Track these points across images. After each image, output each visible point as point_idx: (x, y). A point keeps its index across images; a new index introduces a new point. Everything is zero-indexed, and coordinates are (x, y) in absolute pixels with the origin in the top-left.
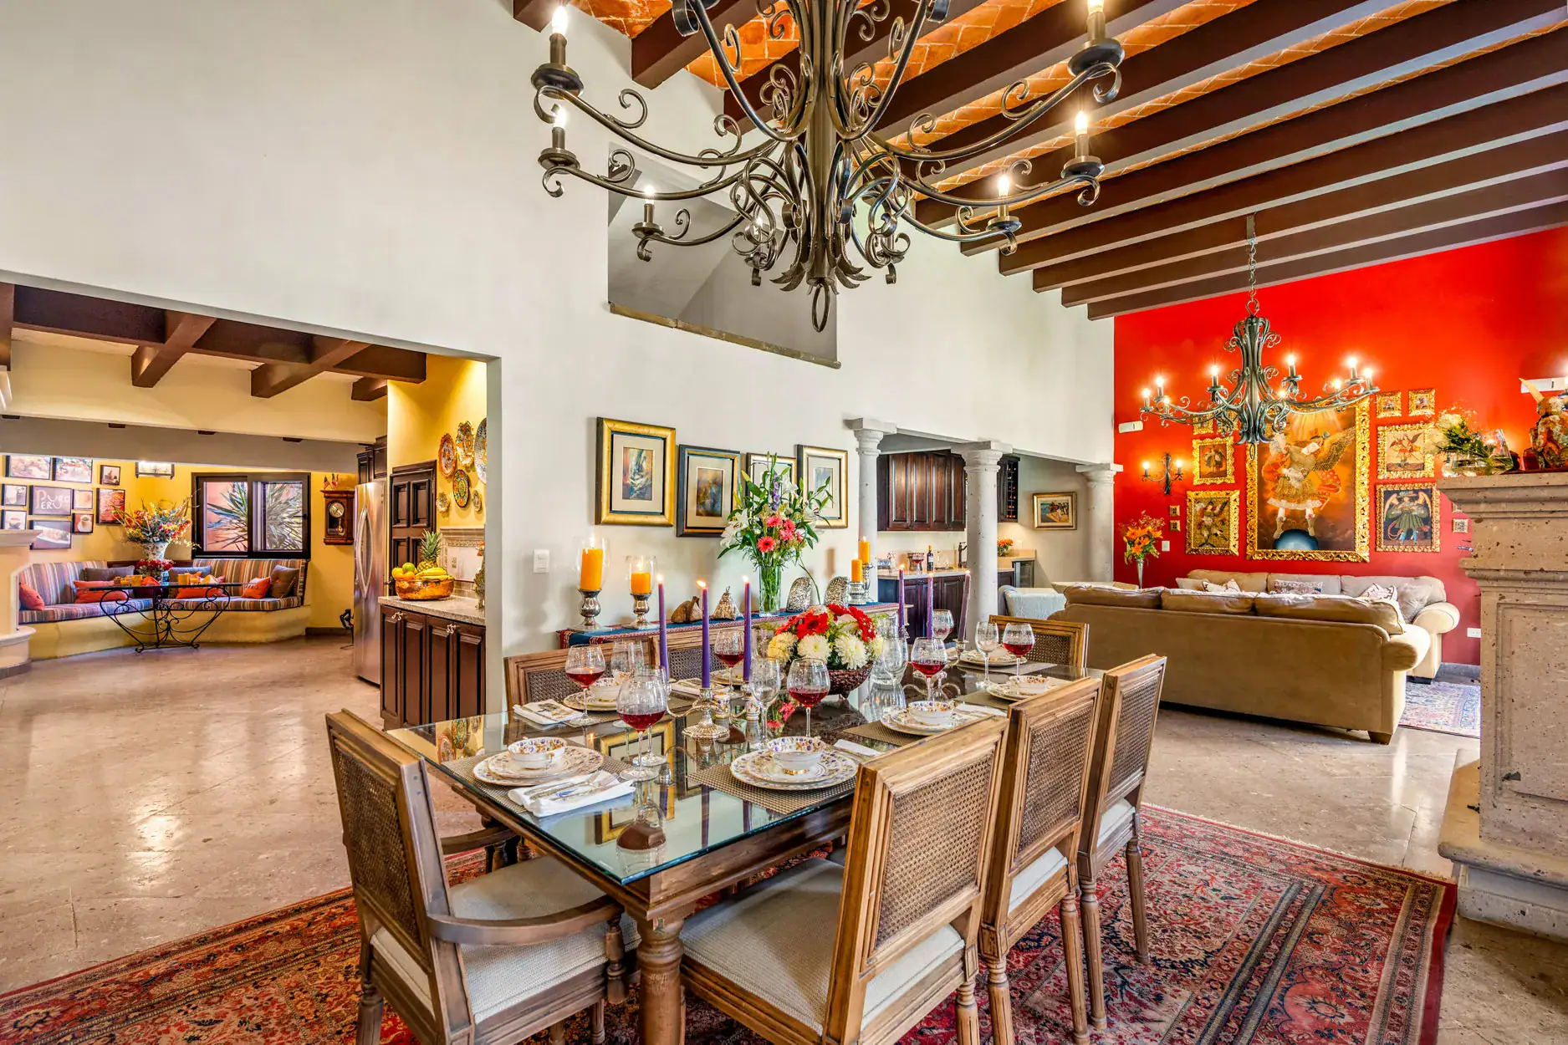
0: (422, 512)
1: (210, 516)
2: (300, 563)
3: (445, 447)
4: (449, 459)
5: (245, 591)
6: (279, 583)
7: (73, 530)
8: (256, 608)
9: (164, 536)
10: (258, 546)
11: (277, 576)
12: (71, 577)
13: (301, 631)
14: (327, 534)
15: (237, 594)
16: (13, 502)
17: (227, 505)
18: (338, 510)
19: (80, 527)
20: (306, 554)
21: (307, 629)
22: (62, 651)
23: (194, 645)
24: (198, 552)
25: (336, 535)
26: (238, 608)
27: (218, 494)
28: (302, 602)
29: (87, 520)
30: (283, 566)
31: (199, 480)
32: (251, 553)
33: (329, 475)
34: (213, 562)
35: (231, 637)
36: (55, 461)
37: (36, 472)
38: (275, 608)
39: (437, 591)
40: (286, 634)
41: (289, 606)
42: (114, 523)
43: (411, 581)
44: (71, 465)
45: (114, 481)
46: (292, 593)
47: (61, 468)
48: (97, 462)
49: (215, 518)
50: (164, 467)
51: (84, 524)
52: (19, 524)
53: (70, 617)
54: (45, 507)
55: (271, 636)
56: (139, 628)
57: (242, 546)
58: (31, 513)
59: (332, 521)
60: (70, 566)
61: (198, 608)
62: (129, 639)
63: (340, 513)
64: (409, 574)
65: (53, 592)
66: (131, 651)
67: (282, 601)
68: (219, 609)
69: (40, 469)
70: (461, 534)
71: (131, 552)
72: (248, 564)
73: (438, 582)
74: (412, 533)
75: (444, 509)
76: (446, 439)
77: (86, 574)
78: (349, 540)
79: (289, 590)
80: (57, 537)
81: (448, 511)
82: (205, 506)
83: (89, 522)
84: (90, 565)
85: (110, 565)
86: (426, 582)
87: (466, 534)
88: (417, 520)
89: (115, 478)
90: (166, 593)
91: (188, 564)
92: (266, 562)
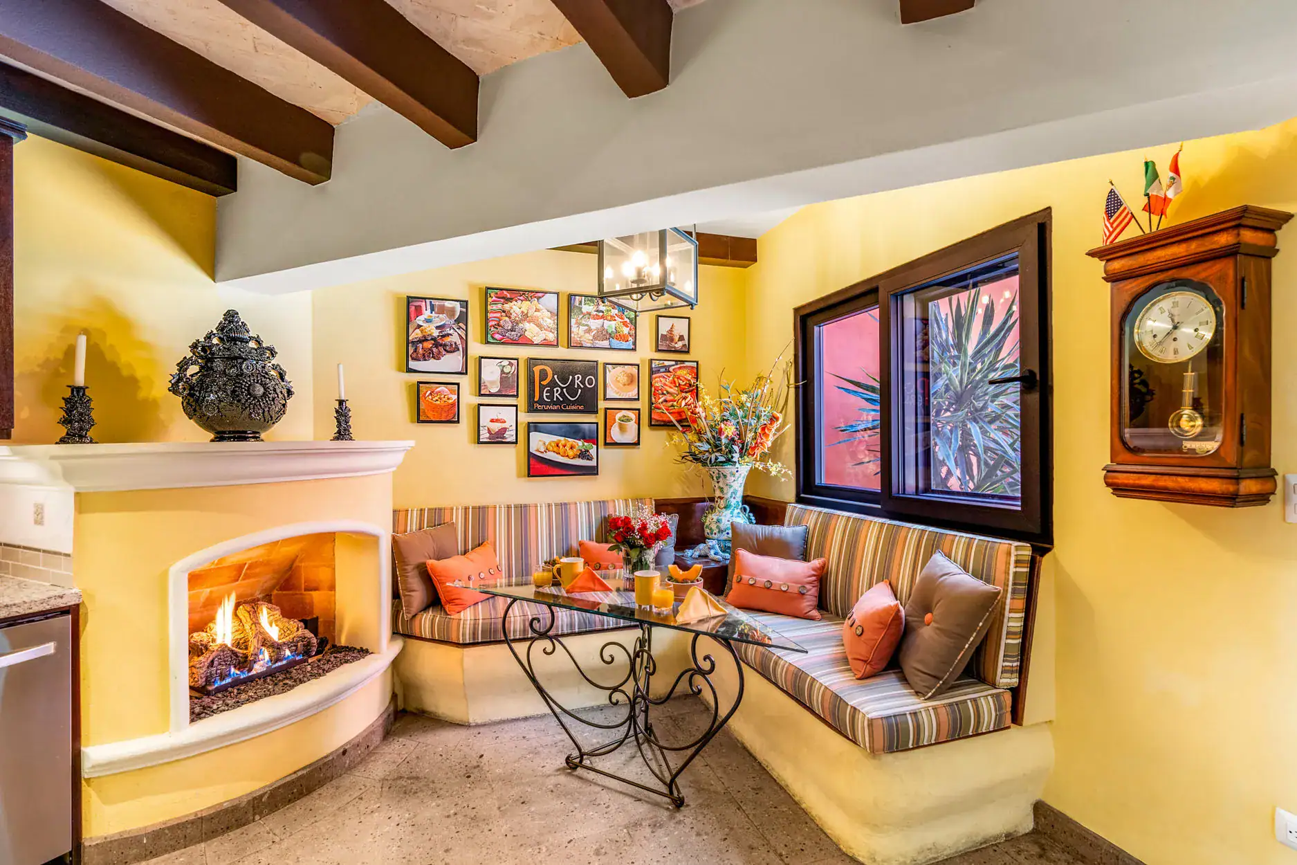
2: (1009, 552)
6: (929, 630)
14: (1121, 446)
16: (494, 390)
19: (617, 435)
28: (1013, 713)
29: (629, 420)
31: (807, 322)
37: (533, 333)
42: (677, 425)
44: (596, 317)
45: (679, 345)
47: (579, 324)
51: (622, 428)
52: (505, 430)
54: (551, 396)
60: (582, 509)
69: (540, 326)
79: (963, 660)
80: (571, 453)
83: (632, 426)
89: (681, 338)
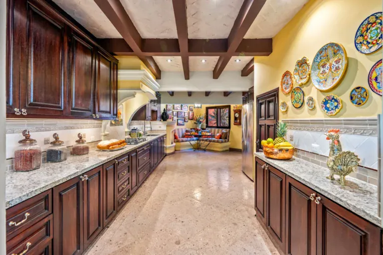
0: (272, 113)
1: (210, 117)
2: (228, 130)
3: (285, 79)
4: (287, 84)
5: (216, 137)
6: (223, 135)
7: (185, 121)
8: (218, 142)
9: (200, 122)
10: (219, 125)
11: (223, 133)
12: (184, 132)
13: (228, 149)
14: (235, 122)
15: (214, 137)
16: (175, 115)
17: (213, 115)
18: (237, 115)
19: (186, 120)
20: (229, 127)
21: (230, 148)
22: (182, 149)
23: (205, 150)
24: (207, 126)
25: (237, 122)
26: (214, 141)
27: (211, 112)
28: (228, 141)
30: (224, 131)
31: (207, 109)
32: (217, 127)
33: (235, 105)
34: (210, 129)
35: (212, 149)
36: (182, 105)
37: (179, 108)
38: (222, 142)
39: (286, 155)
40: (224, 149)
41: (225, 142)
42: (192, 119)
43: (272, 148)
44: (184, 106)
45: (192, 110)
46: (226, 138)
48: (189, 105)
49: (211, 118)
50: (199, 105)
53: (183, 141)
54: (180, 116)
55: (221, 150)
56: (194, 145)
57: (215, 125)
58: (178, 117)
59: (236, 118)
60: (184, 129)
61: (206, 141)
62: (192, 147)
63: (238, 116)
64: (271, 145)
65: (181, 135)
66: (193, 150)
67: (223, 140)
68: (210, 141)
70: (298, 123)
71: (194, 126)
72: (217, 129)
73: (287, 150)
74: (268, 122)
75: (284, 110)
76: (287, 74)
77: (187, 131)
78: (240, 124)
79: (225, 137)
80: (182, 123)
81: (287, 111)
82: (209, 115)
83: (188, 119)
84: (187, 129)
85: (191, 129)
86: (281, 150)
87: (300, 123)
88: (269, 116)
90: (200, 136)
91: (205, 129)
92: (220, 129)
